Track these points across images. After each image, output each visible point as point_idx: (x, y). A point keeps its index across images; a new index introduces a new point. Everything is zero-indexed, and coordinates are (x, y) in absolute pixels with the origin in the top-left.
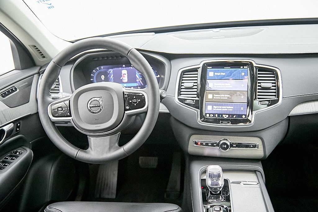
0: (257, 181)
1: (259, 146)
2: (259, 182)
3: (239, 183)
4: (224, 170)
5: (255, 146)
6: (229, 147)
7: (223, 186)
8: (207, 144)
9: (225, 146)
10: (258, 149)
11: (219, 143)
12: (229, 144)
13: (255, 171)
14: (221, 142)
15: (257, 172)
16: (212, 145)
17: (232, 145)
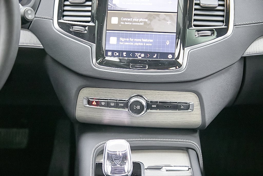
0: (190, 166)
1: (195, 107)
2: (191, 166)
3: (158, 168)
4: (134, 149)
5: (187, 107)
6: (145, 109)
7: (130, 173)
8: (108, 105)
9: (138, 107)
10: (192, 112)
11: (128, 101)
12: (144, 103)
13: (186, 149)
14: (132, 100)
15: (190, 150)
16: (117, 105)
17: (150, 106)
